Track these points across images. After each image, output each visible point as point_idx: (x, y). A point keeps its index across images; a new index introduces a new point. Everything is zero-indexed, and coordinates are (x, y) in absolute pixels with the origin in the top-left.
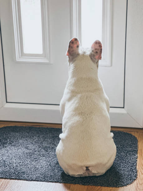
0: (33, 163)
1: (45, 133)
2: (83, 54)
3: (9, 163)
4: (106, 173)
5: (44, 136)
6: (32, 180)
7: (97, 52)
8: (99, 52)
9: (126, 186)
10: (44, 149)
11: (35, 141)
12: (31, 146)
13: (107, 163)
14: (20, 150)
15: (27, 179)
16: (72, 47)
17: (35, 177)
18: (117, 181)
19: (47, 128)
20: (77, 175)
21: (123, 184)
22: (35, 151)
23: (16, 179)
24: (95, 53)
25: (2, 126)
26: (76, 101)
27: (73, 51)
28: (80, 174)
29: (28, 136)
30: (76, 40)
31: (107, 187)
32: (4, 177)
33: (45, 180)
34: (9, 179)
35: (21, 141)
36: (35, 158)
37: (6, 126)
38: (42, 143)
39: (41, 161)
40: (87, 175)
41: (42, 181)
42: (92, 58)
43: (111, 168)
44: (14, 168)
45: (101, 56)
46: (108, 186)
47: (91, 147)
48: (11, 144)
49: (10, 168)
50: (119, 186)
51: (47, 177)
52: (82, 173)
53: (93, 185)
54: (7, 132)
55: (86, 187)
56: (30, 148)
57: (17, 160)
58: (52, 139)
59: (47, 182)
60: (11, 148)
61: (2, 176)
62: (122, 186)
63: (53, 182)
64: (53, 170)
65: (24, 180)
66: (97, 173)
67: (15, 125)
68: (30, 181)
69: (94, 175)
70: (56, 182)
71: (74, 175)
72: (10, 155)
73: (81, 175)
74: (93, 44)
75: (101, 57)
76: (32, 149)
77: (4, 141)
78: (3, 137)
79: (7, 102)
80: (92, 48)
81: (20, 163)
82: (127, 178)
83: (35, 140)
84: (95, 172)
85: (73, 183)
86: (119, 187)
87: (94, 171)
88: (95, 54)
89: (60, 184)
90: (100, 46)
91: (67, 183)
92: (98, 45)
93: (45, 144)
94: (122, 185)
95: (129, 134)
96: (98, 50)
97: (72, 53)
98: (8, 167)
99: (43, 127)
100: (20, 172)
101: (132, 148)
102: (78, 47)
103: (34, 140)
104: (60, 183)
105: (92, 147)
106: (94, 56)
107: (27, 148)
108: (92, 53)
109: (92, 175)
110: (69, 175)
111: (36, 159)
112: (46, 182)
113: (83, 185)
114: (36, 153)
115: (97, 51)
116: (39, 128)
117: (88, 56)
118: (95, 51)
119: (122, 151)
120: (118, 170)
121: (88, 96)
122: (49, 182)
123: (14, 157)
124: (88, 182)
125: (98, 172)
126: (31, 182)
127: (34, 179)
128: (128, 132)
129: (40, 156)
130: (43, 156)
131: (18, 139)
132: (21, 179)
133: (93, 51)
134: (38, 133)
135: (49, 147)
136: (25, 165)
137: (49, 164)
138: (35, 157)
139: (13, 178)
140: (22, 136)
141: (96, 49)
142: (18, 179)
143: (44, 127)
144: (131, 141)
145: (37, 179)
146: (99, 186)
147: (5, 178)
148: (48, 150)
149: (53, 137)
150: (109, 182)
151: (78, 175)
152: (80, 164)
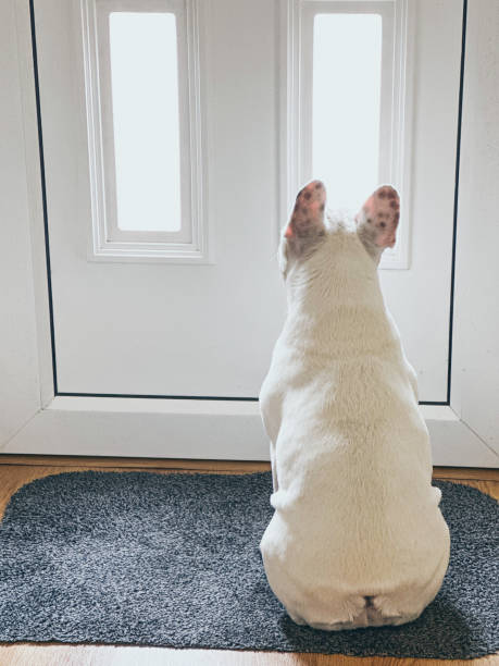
0: (177, 590)
1: (193, 494)
2: (339, 230)
3: (98, 593)
4: (422, 615)
5: (192, 503)
6: (188, 646)
7: (383, 225)
8: (389, 222)
9: (493, 654)
10: (205, 546)
11: (168, 521)
12: (157, 537)
13: (428, 583)
14: (125, 549)
15: (171, 641)
16: (305, 211)
17: (195, 635)
18: (461, 639)
19: (198, 475)
20: (332, 625)
21: (485, 648)
22: (177, 553)
23: (134, 644)
24: (377, 226)
25: (46, 475)
26: (328, 386)
27: (308, 222)
28: (344, 620)
29: (140, 505)
30: (319, 186)
31: (434, 661)
32: (95, 639)
33: (231, 644)
34: (111, 644)
35: (120, 521)
36: (180, 576)
37: (57, 472)
38: (190, 525)
39: (203, 584)
40: (366, 623)
41: (222, 649)
42: (369, 243)
43: (436, 598)
44: (118, 608)
45: (394, 235)
46: (437, 658)
47: (384, 532)
48: (90, 530)
49: (107, 610)
50: (473, 654)
51: (236, 635)
52: (352, 619)
53: (390, 655)
54: (65, 494)
55: (367, 661)
56: (156, 541)
57: (122, 583)
58: (222, 512)
59: (238, 649)
60: (94, 545)
61: (88, 637)
62: (483, 655)
63: (259, 650)
64: (250, 612)
65: (161, 646)
66: (398, 615)
67: (87, 470)
68: (182, 648)
69: (388, 623)
70: (266, 649)
71: (322, 624)
72: (95, 566)
73: (349, 623)
74: (370, 198)
75: (394, 241)
76: (162, 545)
77: (65, 521)
78: (58, 508)
79: (56, 394)
80: (366, 209)
81: (136, 591)
82: (493, 629)
83: (167, 517)
84: (394, 613)
85: (322, 650)
86: (471, 658)
87: (390, 610)
88: (378, 231)
89: (281, 655)
90: (395, 205)
91: (304, 651)
92: (386, 202)
93: (202, 529)
94: (482, 651)
95: (470, 490)
96: (388, 216)
97: (304, 228)
98: (98, 605)
99: (181, 472)
100: (142, 620)
101: (490, 534)
102: (322, 208)
103: (163, 516)
104: (279, 651)
105: (387, 532)
106: (374, 235)
107: (146, 543)
108: (368, 226)
109: (380, 623)
110: (307, 627)
111: (185, 580)
112: (234, 649)
113: (356, 655)
114: (179, 557)
115: (383, 220)
116: (170, 477)
117: (356, 236)
118: (377, 221)
119: (460, 546)
120: (458, 606)
121: (365, 366)
122: (243, 650)
123: (110, 574)
124: (372, 646)
125: (402, 613)
126: (185, 650)
127: (194, 642)
128: (465, 483)
129: (197, 567)
130: (207, 566)
131: (108, 515)
132: (151, 645)
133: (369, 221)
134: (169, 493)
135: (220, 538)
136: (154, 599)
137: (232, 592)
138: (180, 570)
139: (124, 639)
140: (121, 505)
141: (380, 215)
142: (141, 645)
143: (186, 472)
144: (483, 512)
145: (204, 643)
146: (407, 656)
147: (98, 643)
148: (218, 546)
149: (225, 505)
150: (438, 644)
151: (337, 624)
152: (347, 587)
